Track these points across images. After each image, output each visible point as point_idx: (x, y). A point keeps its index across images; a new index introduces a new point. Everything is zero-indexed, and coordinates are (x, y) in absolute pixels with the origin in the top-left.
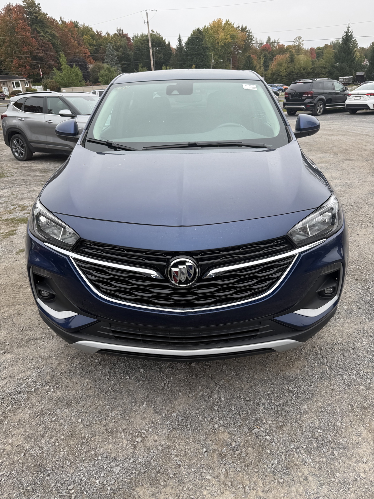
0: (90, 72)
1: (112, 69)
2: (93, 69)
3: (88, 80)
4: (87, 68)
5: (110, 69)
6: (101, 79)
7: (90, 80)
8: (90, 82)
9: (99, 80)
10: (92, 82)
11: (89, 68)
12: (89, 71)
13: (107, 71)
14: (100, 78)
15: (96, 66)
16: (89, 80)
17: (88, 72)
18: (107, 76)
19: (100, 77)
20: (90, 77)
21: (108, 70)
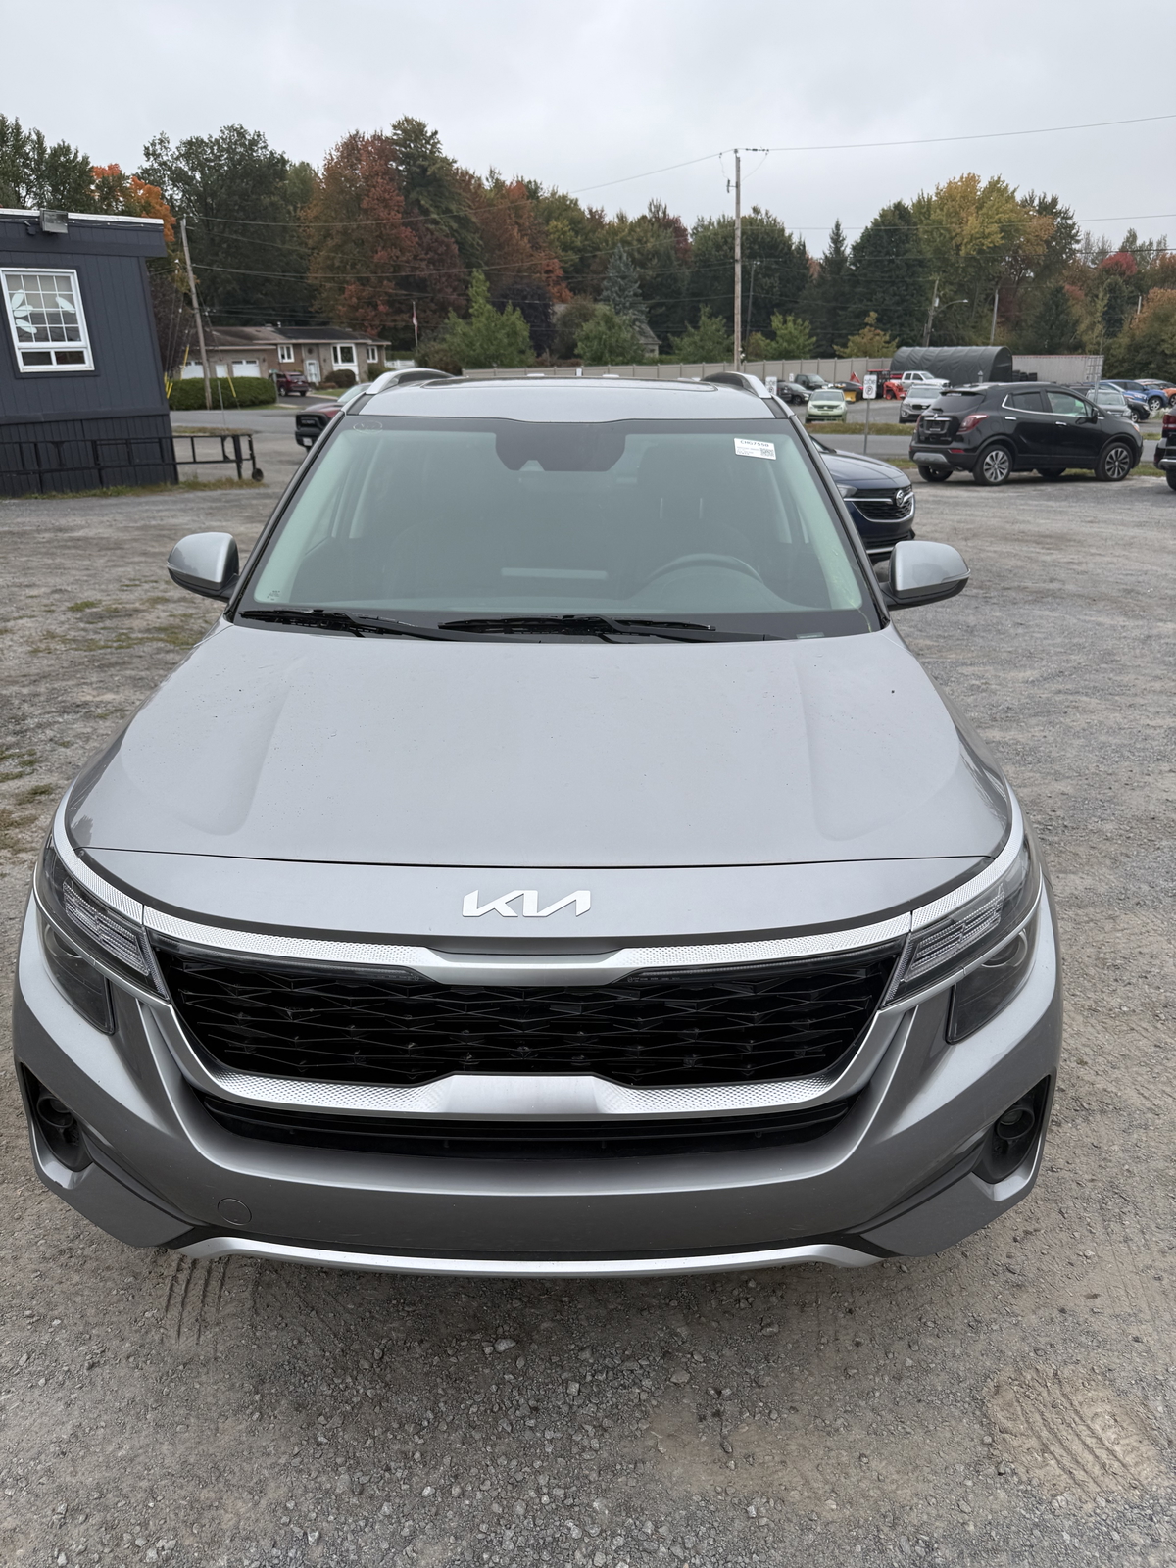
0: (554, 326)
1: (617, 320)
2: (565, 316)
3: (547, 350)
4: (547, 315)
5: (612, 318)
6: (583, 348)
7: (552, 347)
8: (550, 355)
9: (576, 351)
10: (557, 356)
11: (554, 313)
12: (554, 321)
13: (602, 324)
14: (580, 344)
15: (574, 310)
16: (549, 347)
17: (549, 325)
18: (600, 339)
19: (580, 340)
20: (552, 341)
21: (606, 323)
